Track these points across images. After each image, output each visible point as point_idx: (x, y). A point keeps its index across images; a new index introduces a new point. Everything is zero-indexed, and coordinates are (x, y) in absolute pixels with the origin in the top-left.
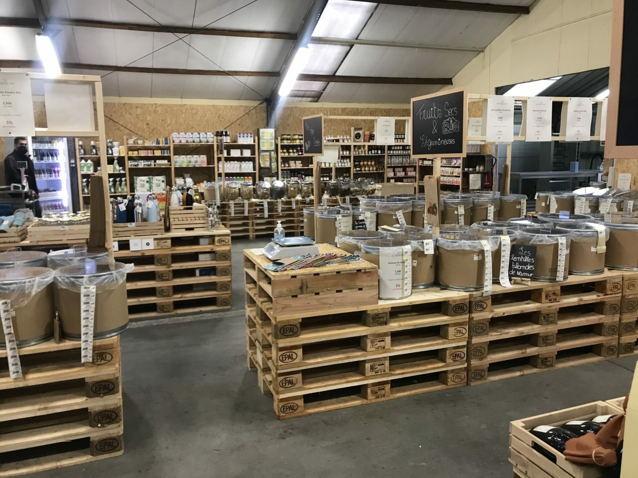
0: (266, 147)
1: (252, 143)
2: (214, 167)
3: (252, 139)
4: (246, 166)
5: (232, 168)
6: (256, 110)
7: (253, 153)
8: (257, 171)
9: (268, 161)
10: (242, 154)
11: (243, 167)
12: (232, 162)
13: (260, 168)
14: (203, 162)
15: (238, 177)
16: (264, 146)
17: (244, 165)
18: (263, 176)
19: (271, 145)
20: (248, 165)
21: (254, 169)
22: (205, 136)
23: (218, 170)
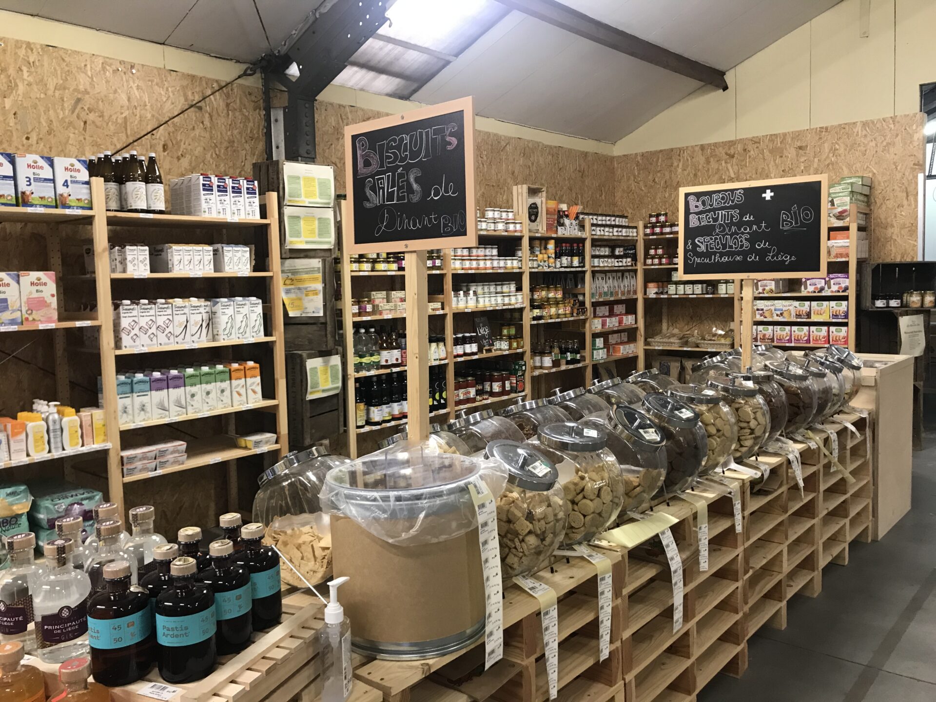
0: (303, 239)
1: (255, 218)
2: (97, 329)
3: (256, 201)
4: (239, 318)
5: (178, 330)
6: (228, 96)
7: (261, 261)
8: (278, 337)
9: (315, 292)
10: (218, 265)
11: (223, 320)
12: (178, 302)
13: (289, 322)
14: (41, 303)
15: (205, 369)
16: (298, 234)
17: (230, 311)
18: (304, 354)
19: (322, 232)
20: (245, 310)
21: (268, 328)
22: (47, 173)
23: (118, 344)
